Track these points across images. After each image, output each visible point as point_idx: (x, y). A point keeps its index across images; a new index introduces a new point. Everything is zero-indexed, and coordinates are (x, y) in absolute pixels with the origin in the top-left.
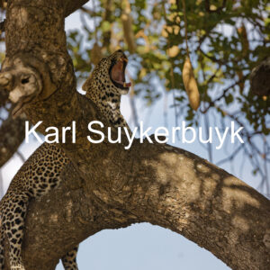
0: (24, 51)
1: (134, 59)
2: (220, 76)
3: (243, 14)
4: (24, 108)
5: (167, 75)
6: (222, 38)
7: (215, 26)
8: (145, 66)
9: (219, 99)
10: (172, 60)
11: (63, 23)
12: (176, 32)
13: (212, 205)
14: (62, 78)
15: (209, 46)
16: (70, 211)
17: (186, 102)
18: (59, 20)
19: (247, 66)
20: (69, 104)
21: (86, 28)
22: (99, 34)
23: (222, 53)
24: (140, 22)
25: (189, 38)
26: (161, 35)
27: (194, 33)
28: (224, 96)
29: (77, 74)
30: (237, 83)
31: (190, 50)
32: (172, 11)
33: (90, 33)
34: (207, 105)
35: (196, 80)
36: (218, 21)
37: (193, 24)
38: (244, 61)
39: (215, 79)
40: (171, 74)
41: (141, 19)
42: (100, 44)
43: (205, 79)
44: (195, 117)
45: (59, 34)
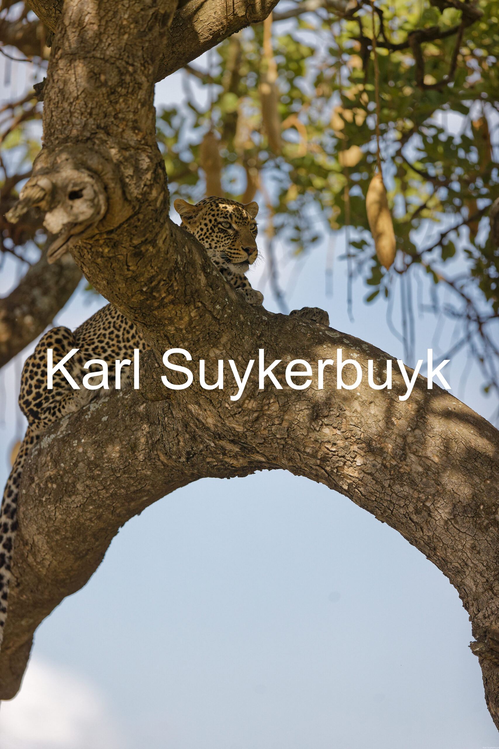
0: (77, 141)
1: (278, 167)
2: (436, 207)
3: (484, 95)
4: (70, 244)
5: (338, 200)
6: (443, 138)
7: (429, 114)
8: (296, 180)
9: (430, 250)
10: (347, 171)
11: (151, 93)
12: (359, 120)
13: (405, 443)
14: (144, 194)
15: (419, 150)
16: (143, 440)
17: (369, 251)
18: (146, 85)
19: (485, 191)
20: (153, 242)
21: (191, 105)
22: (217, 115)
23: (440, 164)
24: (292, 100)
25: (383, 132)
26: (330, 125)
27: (391, 124)
28: (440, 244)
29: (172, 187)
30: (465, 223)
31: (383, 154)
32: (353, 80)
33: (199, 114)
34: (408, 259)
35: (391, 212)
36: (438, 105)
37: (390, 108)
38: (479, 183)
39: (425, 212)
40: (346, 198)
41: (295, 94)
42: (218, 135)
43: (407, 212)
44: (385, 281)
45: (143, 112)
